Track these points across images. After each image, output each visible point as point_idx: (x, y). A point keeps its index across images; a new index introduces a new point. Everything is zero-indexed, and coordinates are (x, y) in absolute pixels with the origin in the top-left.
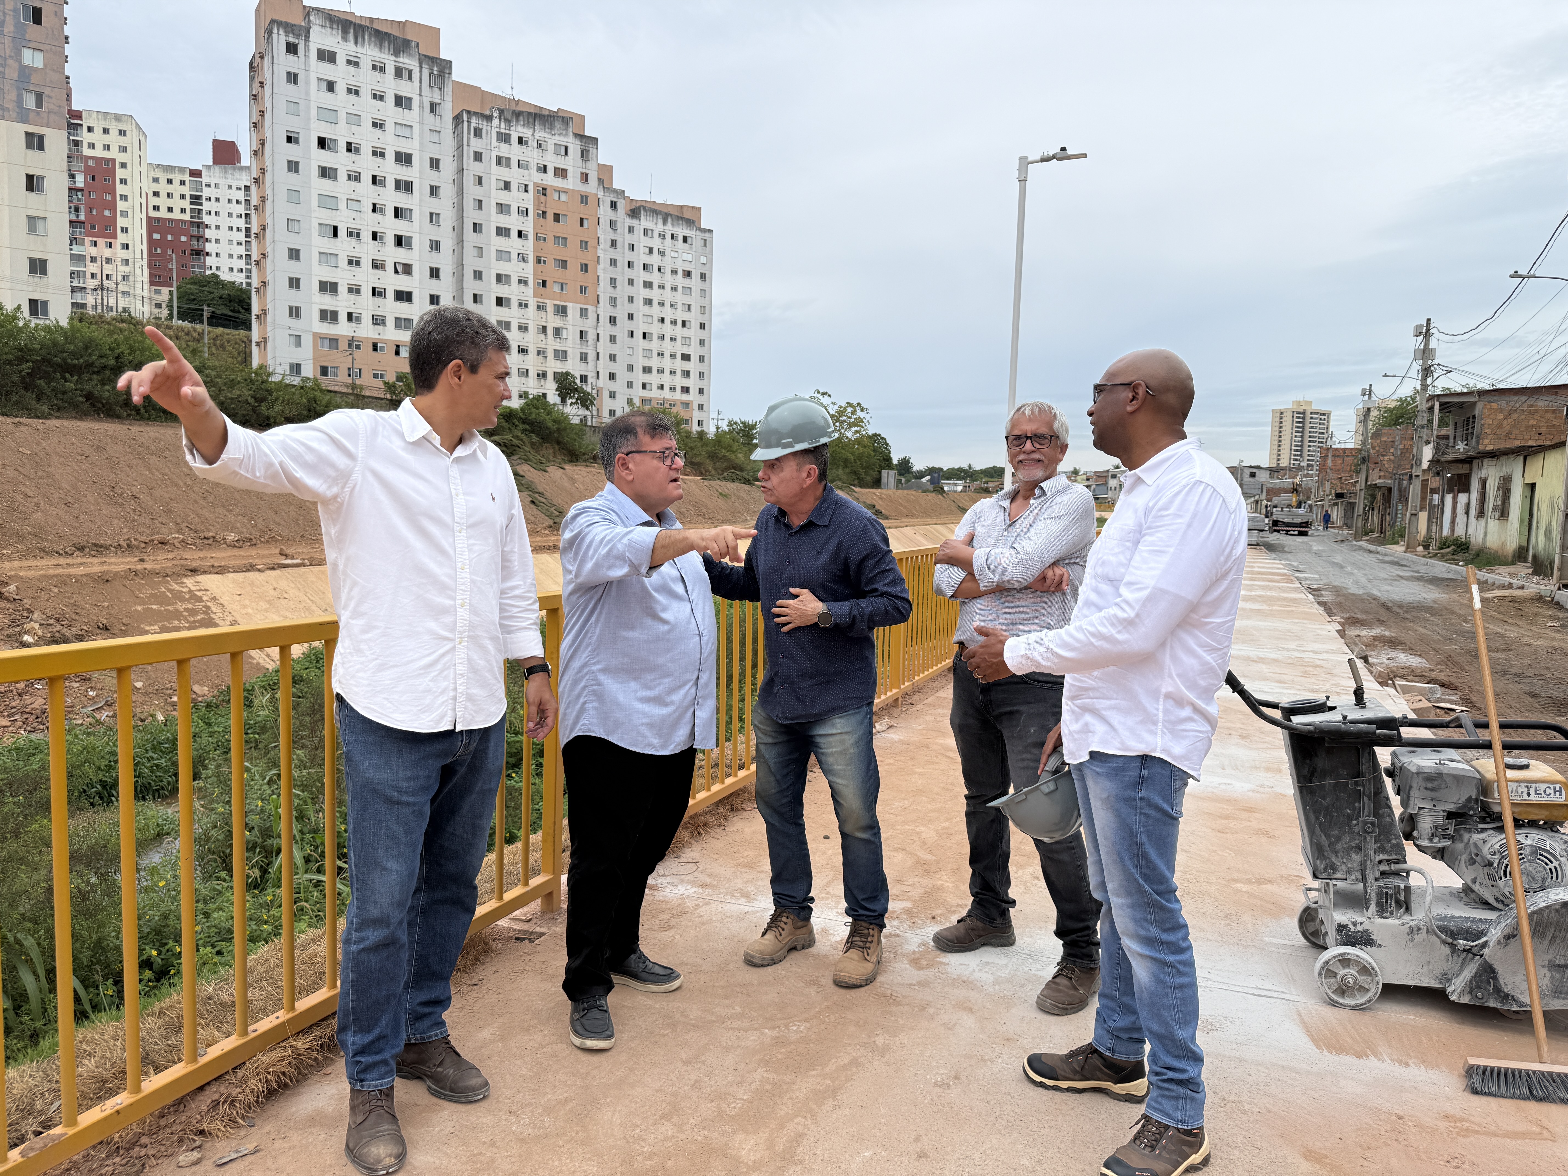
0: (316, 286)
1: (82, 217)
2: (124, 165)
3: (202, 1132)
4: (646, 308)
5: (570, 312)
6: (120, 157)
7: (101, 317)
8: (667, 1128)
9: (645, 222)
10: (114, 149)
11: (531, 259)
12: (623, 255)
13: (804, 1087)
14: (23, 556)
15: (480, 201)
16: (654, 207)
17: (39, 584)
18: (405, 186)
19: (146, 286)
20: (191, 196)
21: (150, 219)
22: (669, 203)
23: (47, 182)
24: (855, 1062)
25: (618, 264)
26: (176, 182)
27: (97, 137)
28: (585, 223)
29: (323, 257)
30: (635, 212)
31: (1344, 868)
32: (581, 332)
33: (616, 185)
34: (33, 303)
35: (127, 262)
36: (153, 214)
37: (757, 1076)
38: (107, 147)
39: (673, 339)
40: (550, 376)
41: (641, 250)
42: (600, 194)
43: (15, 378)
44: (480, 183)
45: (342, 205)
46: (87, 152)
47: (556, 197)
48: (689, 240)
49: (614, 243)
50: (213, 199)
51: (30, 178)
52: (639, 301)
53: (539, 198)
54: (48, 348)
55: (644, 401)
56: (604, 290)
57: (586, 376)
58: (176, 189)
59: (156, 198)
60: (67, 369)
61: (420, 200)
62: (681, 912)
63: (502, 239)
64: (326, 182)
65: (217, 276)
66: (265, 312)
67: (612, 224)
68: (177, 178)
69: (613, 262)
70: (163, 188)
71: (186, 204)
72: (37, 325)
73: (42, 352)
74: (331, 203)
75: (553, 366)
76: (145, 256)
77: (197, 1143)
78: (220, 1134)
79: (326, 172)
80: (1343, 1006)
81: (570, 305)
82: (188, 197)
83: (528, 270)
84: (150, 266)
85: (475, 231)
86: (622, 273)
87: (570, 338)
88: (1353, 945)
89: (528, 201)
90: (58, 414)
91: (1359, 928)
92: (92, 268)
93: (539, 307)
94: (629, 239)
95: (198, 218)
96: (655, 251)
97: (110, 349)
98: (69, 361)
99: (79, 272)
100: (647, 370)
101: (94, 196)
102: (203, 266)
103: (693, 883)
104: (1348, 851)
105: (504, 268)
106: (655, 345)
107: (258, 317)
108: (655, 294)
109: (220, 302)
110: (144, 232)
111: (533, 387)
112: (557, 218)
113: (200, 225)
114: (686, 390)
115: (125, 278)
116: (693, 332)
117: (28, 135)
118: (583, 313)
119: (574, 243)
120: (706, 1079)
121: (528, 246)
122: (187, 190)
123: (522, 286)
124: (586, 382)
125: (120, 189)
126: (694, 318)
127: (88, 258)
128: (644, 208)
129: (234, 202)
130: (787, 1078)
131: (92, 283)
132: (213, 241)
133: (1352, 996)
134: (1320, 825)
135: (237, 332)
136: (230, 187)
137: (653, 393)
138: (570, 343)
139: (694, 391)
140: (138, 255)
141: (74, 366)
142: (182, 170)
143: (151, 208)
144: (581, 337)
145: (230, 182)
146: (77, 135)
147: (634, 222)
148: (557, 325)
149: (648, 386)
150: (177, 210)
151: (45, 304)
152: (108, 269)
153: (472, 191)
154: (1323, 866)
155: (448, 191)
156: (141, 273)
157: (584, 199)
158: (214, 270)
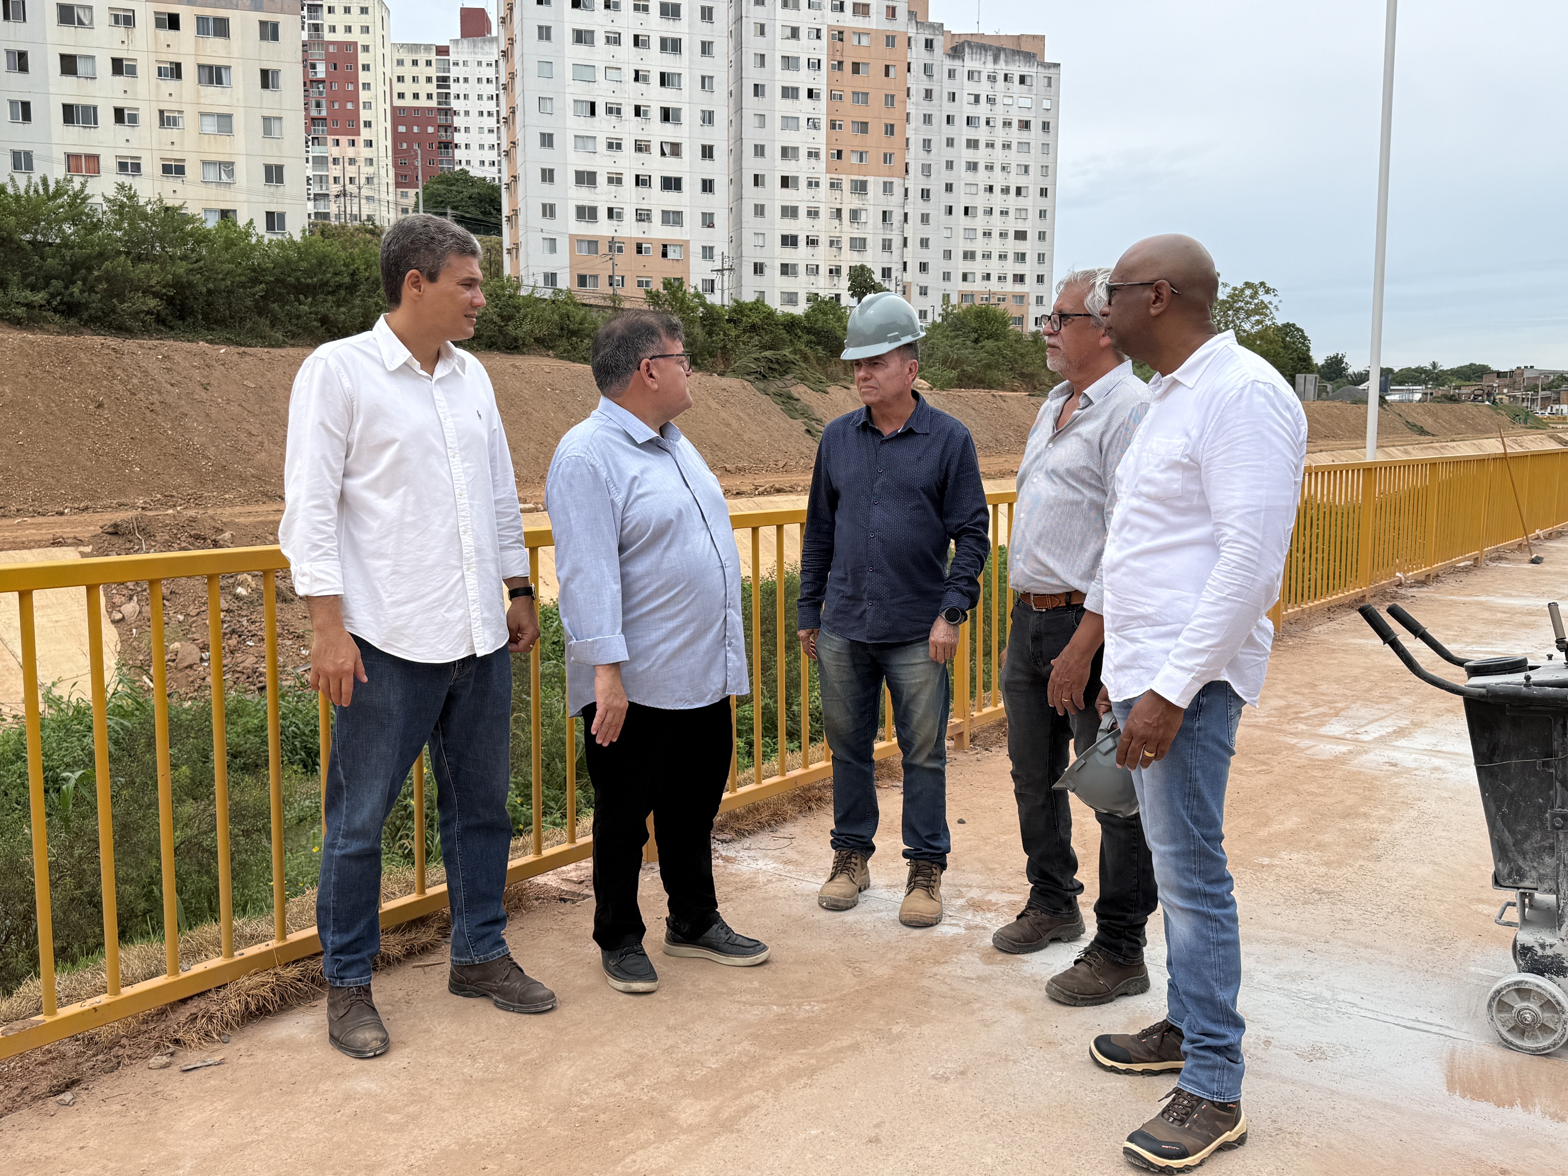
0: (572, 178)
1: (324, 113)
2: (366, 48)
3: (177, 1042)
4: (970, 174)
5: (870, 188)
6: (361, 39)
7: (343, 227)
8: (618, 1086)
9: (971, 62)
10: (356, 29)
11: (824, 124)
12: (940, 108)
13: (781, 1064)
14: (246, 502)
15: (763, 56)
16: (983, 41)
17: (254, 532)
18: (672, 45)
19: (392, 189)
20: (439, 79)
21: (394, 109)
22: (1001, 34)
23: (282, 77)
24: (856, 1047)
25: (934, 121)
26: (422, 63)
27: (338, 19)
28: (892, 71)
29: (579, 140)
30: (956, 52)
31: (1534, 874)
32: (884, 213)
33: (932, 19)
34: (270, 215)
35: (370, 161)
36: (398, 103)
37: (738, 1048)
38: (348, 29)
39: (1005, 213)
40: (845, 272)
41: (964, 98)
42: (912, 31)
43: (249, 302)
44: (762, 33)
45: (600, 76)
46: (328, 36)
47: (856, 42)
48: (1028, 80)
49: (928, 94)
50: (461, 80)
51: (265, 73)
52: (960, 166)
53: (834, 44)
54: (281, 267)
55: (964, 296)
56: (915, 156)
57: (889, 269)
58: (423, 71)
59: (401, 84)
60: (302, 290)
61: (690, 61)
62: (749, 885)
63: (789, 101)
64: (582, 48)
65: (467, 172)
66: (515, 212)
67: (927, 69)
68: (422, 58)
69: (928, 119)
70: (408, 71)
71: (432, 88)
72: (271, 241)
73: (275, 271)
74: (587, 74)
75: (849, 259)
76: (390, 153)
77: (170, 1050)
78: (193, 1045)
79: (582, 37)
80: (1519, 1049)
81: (870, 179)
82: (434, 80)
83: (820, 139)
84: (395, 165)
85: (756, 94)
86: (939, 132)
87: (870, 222)
88: (1541, 973)
89: (821, 50)
90: (292, 342)
91: (1549, 952)
92: (335, 171)
93: (832, 185)
94: (949, 86)
95: (446, 103)
96: (983, 99)
97: (344, 265)
98: (303, 280)
99: (321, 176)
100: (969, 256)
101: (335, 87)
102: (452, 161)
103: (776, 859)
104: (1540, 852)
105: (790, 139)
106: (980, 222)
107: (509, 219)
108: (981, 155)
109: (470, 202)
110: (389, 125)
111: (824, 288)
112: (856, 68)
113: (449, 112)
114: (1020, 278)
115: (369, 180)
116: (1032, 202)
117: (263, 24)
118: (888, 188)
119: (877, 100)
120: (683, 1045)
121: (820, 109)
122: (433, 72)
123: (813, 160)
124: (889, 276)
125: (363, 77)
126: (1034, 183)
127: (330, 159)
128: (969, 43)
129: (485, 81)
130: (769, 1054)
131: (335, 189)
132: (463, 130)
133: (1534, 1037)
134: (1503, 817)
135: (488, 238)
136: (480, 63)
137: (977, 286)
138: (870, 227)
139: (1030, 279)
140: (382, 153)
141: (308, 286)
142: (428, 48)
143: (395, 96)
144: (884, 220)
145: (479, 57)
146: (317, 18)
147: (956, 64)
148: (853, 207)
149: (970, 277)
150: (423, 96)
151: (282, 216)
152: (351, 171)
153: (753, 44)
154: (1506, 871)
155: (722, 47)
156: (386, 174)
157: (890, 40)
158: (464, 165)
